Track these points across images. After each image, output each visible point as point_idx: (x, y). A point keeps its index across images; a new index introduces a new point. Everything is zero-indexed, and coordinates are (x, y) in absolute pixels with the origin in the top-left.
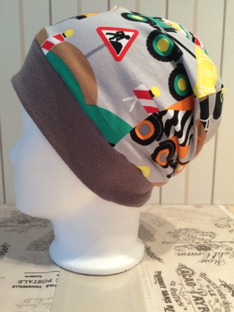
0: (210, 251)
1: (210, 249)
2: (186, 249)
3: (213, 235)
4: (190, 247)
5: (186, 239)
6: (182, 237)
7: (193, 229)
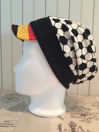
0: (86, 117)
1: (86, 116)
3: (90, 109)
4: (77, 114)
5: (77, 111)
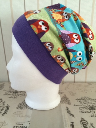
0: (95, 111)
2: (84, 109)
4: (86, 108)
5: (84, 104)
6: (83, 102)
7: (88, 97)
